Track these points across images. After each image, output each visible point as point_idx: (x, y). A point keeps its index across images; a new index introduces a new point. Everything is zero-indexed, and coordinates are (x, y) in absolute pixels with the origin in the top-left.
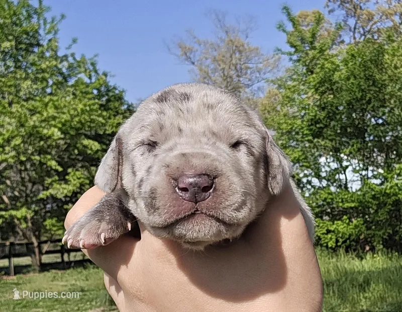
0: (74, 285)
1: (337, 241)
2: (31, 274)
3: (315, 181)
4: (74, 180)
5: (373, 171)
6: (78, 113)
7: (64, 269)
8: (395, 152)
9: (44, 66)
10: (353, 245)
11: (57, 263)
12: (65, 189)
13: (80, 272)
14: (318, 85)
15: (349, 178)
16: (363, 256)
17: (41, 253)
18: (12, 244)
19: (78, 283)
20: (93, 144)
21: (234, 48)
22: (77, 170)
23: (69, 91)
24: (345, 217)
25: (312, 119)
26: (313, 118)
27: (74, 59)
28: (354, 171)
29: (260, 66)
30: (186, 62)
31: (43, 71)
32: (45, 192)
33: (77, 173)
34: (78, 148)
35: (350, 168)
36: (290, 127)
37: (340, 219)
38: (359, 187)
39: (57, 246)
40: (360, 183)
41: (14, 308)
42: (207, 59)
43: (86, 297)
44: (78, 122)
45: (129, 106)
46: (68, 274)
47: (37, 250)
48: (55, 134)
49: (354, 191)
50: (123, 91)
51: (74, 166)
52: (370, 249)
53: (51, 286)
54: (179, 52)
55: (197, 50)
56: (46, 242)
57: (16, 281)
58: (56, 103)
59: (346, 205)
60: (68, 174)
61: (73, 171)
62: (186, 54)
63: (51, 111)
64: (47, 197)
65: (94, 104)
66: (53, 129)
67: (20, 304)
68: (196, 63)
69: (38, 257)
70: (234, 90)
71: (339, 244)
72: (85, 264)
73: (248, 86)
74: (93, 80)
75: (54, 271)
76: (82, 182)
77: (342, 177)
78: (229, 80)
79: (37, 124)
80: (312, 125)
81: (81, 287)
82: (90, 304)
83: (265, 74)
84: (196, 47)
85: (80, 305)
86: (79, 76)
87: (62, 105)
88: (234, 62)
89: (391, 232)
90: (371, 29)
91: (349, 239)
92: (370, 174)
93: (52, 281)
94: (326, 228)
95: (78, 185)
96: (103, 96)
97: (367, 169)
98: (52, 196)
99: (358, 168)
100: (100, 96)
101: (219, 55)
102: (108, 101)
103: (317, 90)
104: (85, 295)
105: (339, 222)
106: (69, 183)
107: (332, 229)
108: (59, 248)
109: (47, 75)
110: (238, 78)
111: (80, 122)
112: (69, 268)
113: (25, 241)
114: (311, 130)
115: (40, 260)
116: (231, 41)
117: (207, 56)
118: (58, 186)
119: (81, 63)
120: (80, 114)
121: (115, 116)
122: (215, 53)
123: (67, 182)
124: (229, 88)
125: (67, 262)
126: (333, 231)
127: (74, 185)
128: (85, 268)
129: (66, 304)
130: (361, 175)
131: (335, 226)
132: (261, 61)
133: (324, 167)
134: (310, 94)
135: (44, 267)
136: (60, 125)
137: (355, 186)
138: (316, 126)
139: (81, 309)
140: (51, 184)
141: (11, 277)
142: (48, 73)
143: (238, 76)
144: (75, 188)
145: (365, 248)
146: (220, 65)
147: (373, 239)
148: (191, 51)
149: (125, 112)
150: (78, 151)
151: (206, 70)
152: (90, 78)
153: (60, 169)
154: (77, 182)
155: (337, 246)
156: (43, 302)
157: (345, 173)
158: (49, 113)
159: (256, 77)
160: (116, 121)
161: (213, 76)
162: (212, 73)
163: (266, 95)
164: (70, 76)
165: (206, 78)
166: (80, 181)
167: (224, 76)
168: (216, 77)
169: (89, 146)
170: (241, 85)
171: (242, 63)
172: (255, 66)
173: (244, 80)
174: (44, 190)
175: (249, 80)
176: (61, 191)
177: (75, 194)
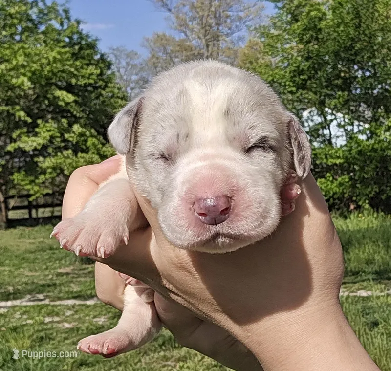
0: (42, 242)
4: (44, 132)
5: (359, 126)
6: (49, 61)
7: (32, 226)
8: (382, 107)
9: (13, 11)
10: (337, 203)
11: (24, 219)
12: (34, 141)
15: (333, 133)
16: (348, 216)
17: (7, 209)
19: (46, 240)
22: (47, 122)
23: (40, 38)
24: (328, 174)
25: (295, 71)
26: (296, 69)
27: (45, 4)
28: (339, 125)
29: (242, 14)
30: (163, 9)
31: (11, 15)
32: (13, 144)
33: (47, 125)
34: (48, 99)
35: (335, 123)
36: (271, 79)
37: (323, 177)
38: (344, 143)
40: (344, 138)
42: (184, 6)
43: (54, 256)
44: (49, 72)
45: (102, 55)
46: (37, 231)
47: (3, 206)
48: (25, 84)
49: (339, 146)
50: (96, 40)
51: (42, 118)
52: (355, 208)
53: (19, 244)
56: (12, 197)
58: (27, 51)
59: (331, 162)
60: (37, 126)
61: (42, 122)
62: (162, 0)
63: (21, 59)
64: (15, 150)
65: (66, 53)
66: (22, 78)
68: (173, 10)
69: (4, 213)
70: (212, 39)
72: (54, 220)
73: (227, 35)
74: (65, 27)
75: (21, 228)
76: (52, 135)
77: (326, 132)
78: (207, 28)
79: (5, 72)
80: (295, 76)
81: (49, 245)
82: (59, 263)
83: (245, 22)
85: (48, 264)
86: (50, 22)
87: (33, 53)
88: (213, 9)
89: (377, 190)
92: (356, 130)
93: (19, 238)
95: (48, 138)
96: (75, 44)
97: (352, 124)
98: (19, 148)
100: (72, 44)
102: (81, 49)
104: (54, 253)
105: (323, 180)
106: (39, 135)
108: (26, 203)
109: (16, 21)
110: (216, 27)
111: (52, 71)
112: (36, 225)
114: (294, 82)
115: (7, 216)
117: (185, 3)
118: (27, 139)
119: (52, 9)
120: (52, 62)
121: (88, 65)
123: (36, 135)
125: (35, 219)
127: (44, 138)
128: (53, 225)
129: (34, 262)
130: (345, 130)
132: (242, 8)
133: (307, 122)
136: (29, 74)
137: (340, 141)
138: (299, 78)
139: (49, 268)
140: (19, 136)
142: (17, 18)
143: (217, 24)
144: (45, 141)
145: (349, 206)
146: (198, 13)
147: (359, 198)
149: (98, 61)
150: (49, 102)
151: (184, 17)
152: (62, 24)
153: (29, 120)
154: (47, 135)
156: (10, 260)
157: (329, 128)
158: (18, 61)
159: (236, 26)
160: (88, 72)
161: (190, 24)
162: (190, 21)
163: (247, 45)
164: (41, 23)
165: (183, 26)
166: (51, 133)
167: (202, 24)
168: (194, 25)
169: (61, 98)
170: (221, 34)
171: (222, 11)
172: (235, 13)
173: (224, 29)
174: (11, 142)
175: (230, 29)
176: (29, 143)
177: (45, 147)
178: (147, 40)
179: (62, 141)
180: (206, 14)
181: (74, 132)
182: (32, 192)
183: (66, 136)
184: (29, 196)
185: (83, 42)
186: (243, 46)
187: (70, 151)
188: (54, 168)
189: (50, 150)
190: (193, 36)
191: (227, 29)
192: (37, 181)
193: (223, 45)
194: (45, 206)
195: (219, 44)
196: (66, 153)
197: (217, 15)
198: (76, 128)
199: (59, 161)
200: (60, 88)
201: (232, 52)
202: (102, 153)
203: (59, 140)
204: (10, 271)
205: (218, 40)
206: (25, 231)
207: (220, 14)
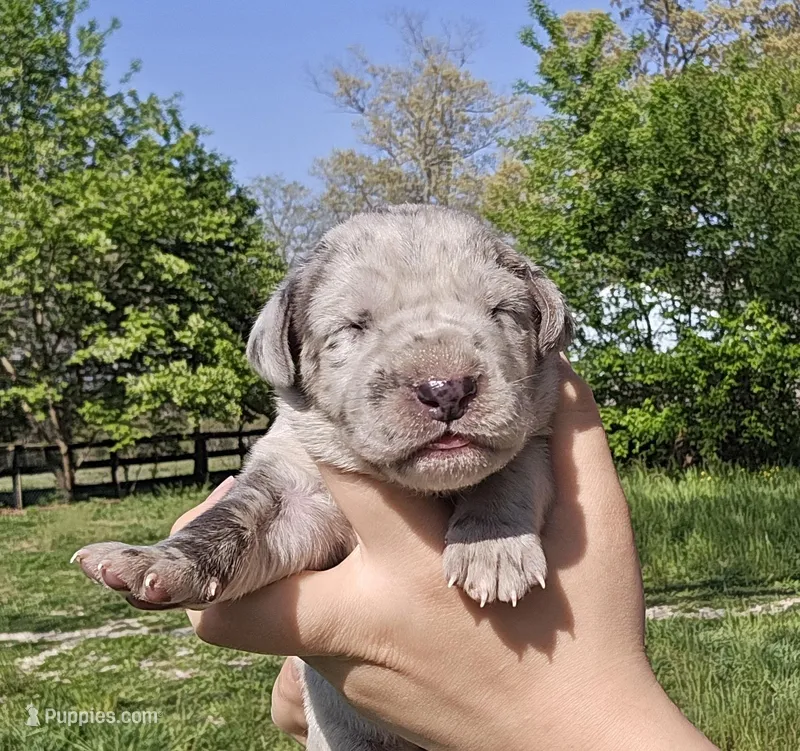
0: (135, 525)
1: (632, 446)
2: (55, 506)
3: (591, 333)
4: (137, 329)
5: (699, 314)
6: (146, 201)
7: (116, 496)
8: (742, 281)
9: (77, 113)
10: (661, 453)
11: (103, 485)
12: (119, 345)
13: (147, 503)
14: (598, 153)
15: (654, 328)
16: (681, 475)
17: (73, 466)
18: (19, 449)
19: (142, 522)
20: (175, 262)
21: (439, 81)
22: (142, 310)
23: (127, 161)
24: (647, 401)
27: (136, 99)
28: (664, 314)
29: (490, 117)
30: (349, 108)
31: (74, 120)
32: (81, 352)
33: (143, 315)
34: (142, 269)
35: (657, 309)
36: (543, 232)
37: (638, 405)
38: (673, 345)
39: (104, 453)
40: (674, 336)
41: (23, 570)
42: (387, 102)
44: (144, 221)
45: (239, 190)
46: (125, 506)
47: (65, 461)
48: (102, 243)
49: (664, 351)
50: (229, 163)
51: (136, 303)
52: (693, 462)
53: (92, 529)
54: (336, 89)
55: (369, 86)
56: (81, 446)
57: (26, 520)
58: (103, 184)
59: (650, 378)
60: (125, 318)
61: (134, 311)
62: (347, 92)
63: (94, 200)
64: (85, 361)
65: (174, 187)
66: (96, 231)
67: (33, 562)
68: (367, 110)
69: (67, 474)
71: (634, 451)
72: (156, 486)
73: (465, 153)
74: (173, 141)
75: (97, 500)
76: (152, 332)
77: (642, 325)
78: (428, 141)
79: (66, 222)
80: (585, 226)
81: (148, 530)
83: (496, 130)
84: (368, 80)
86: (145, 133)
87: (114, 188)
88: (438, 107)
89: (733, 428)
90: (697, 46)
91: (654, 442)
92: (694, 321)
93: (94, 519)
94: (610, 422)
95: (144, 339)
96: (191, 171)
97: (688, 311)
98: (93, 358)
99: (671, 309)
100: (185, 172)
101: (411, 95)
102: (201, 179)
103: (595, 162)
105: (636, 410)
106: (127, 334)
107: (623, 423)
108: (107, 457)
109: (84, 131)
110: (446, 139)
111: (149, 219)
112: (128, 494)
113: (43, 444)
114: (583, 237)
115: (72, 479)
116: (435, 68)
117: (388, 96)
118: (106, 340)
119: (150, 108)
120: (149, 203)
121: (213, 208)
122: (404, 92)
123: (122, 334)
124: (429, 158)
125: (122, 484)
126: (625, 428)
127: (137, 339)
128: (156, 494)
130: (678, 321)
131: (627, 418)
132: (491, 106)
133: (608, 306)
134: (582, 168)
135: (79, 493)
136: (109, 226)
137: (666, 343)
138: (593, 230)
140: (93, 336)
141: (17, 512)
142: (85, 126)
143: (447, 134)
144: (138, 345)
145: (683, 460)
146: (412, 115)
147: (700, 442)
148: (359, 87)
149: (232, 201)
150: (145, 274)
151: (386, 122)
152: (166, 136)
153: (110, 308)
154: (142, 334)
155: (630, 455)
157: (647, 319)
158: (89, 202)
159: (481, 137)
160: (216, 219)
161: (398, 133)
162: (398, 128)
163: (499, 171)
164: (128, 134)
165: (386, 137)
166: (148, 331)
167: (419, 134)
168: (406, 135)
169: (166, 266)
170: (452, 151)
171: (454, 110)
172: (478, 115)
173: (458, 143)
174: (79, 348)
175: (468, 143)
176: (111, 349)
177: (138, 356)
178: (321, 164)
179: (168, 345)
180: (426, 116)
181: (190, 329)
182: (116, 436)
183: (178, 335)
184: (111, 443)
185: (206, 168)
186: (492, 174)
187: (184, 363)
188: (155, 394)
189: (147, 361)
190: (403, 155)
191: (464, 143)
192: (124, 417)
193: (456, 172)
194: (140, 460)
195: (449, 170)
196: (175, 365)
197: (447, 118)
198: (195, 320)
199: (162, 380)
200: (165, 250)
201: (473, 183)
202: (240, 366)
203: (162, 341)
204: (78, 578)
205: (449, 163)
206: (105, 505)
207: (451, 117)
